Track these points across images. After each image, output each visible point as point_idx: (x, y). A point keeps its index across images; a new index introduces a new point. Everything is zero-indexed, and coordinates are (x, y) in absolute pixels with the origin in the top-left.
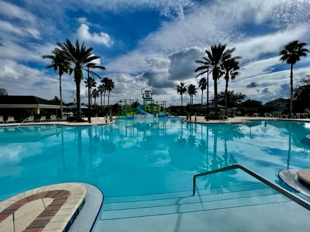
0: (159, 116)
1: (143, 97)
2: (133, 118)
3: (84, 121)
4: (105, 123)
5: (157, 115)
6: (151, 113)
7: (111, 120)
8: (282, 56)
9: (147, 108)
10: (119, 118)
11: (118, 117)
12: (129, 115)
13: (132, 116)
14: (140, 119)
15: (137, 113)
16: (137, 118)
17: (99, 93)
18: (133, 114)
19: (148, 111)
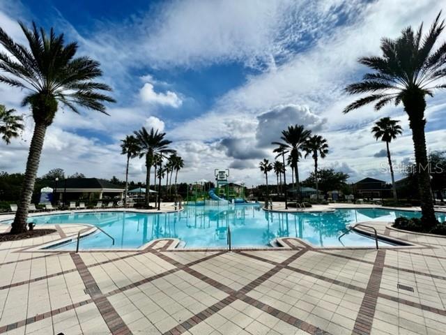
0: (236, 202)
1: (216, 179)
2: (204, 205)
3: (151, 208)
4: (174, 210)
5: (233, 200)
6: (226, 198)
7: (180, 208)
8: (375, 133)
9: (222, 192)
10: (187, 205)
11: (186, 202)
12: (199, 201)
13: (203, 202)
14: (212, 206)
15: (209, 199)
16: (209, 205)
17: (166, 173)
18: (204, 200)
19: (222, 196)
